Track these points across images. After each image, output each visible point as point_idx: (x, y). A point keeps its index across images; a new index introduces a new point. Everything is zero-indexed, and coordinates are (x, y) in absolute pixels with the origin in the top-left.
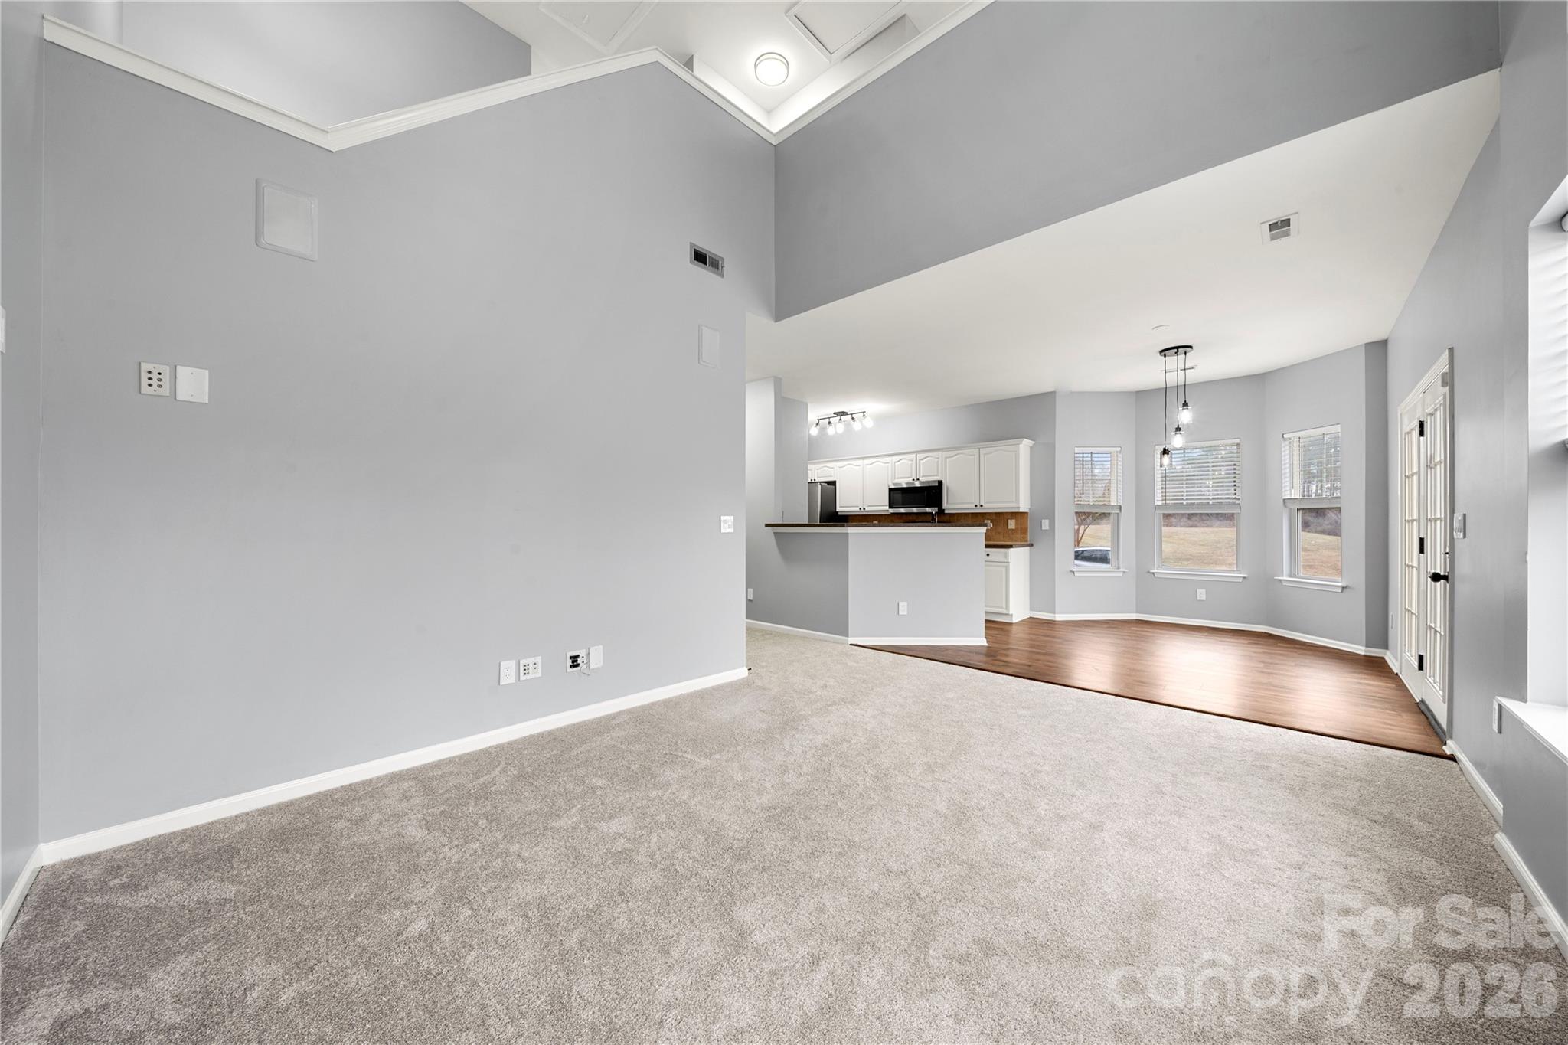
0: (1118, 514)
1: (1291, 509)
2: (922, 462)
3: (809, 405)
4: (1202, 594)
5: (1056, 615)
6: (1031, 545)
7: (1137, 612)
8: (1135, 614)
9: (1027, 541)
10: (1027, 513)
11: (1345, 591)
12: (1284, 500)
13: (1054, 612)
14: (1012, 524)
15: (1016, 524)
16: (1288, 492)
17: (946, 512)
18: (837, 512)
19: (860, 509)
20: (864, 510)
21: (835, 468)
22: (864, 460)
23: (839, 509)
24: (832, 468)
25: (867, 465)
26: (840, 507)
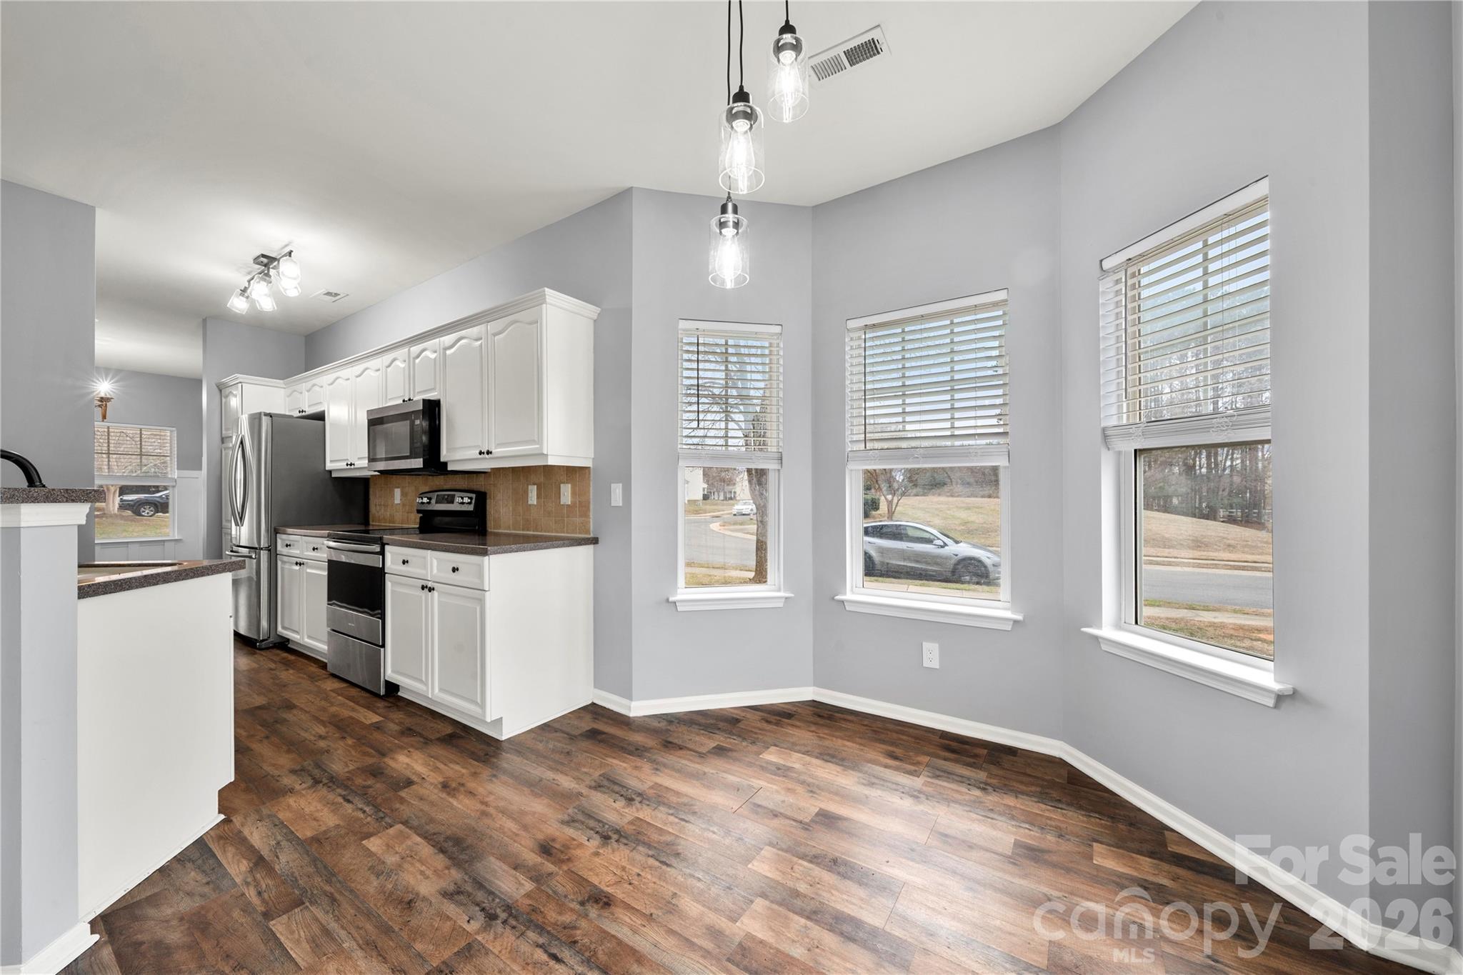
0: (779, 470)
1: (1119, 453)
2: (417, 361)
3: (97, 209)
4: (931, 655)
5: (634, 704)
6: (595, 541)
7: (816, 684)
8: (811, 689)
9: (588, 532)
10: (588, 468)
11: (1285, 705)
12: (1104, 429)
13: (629, 696)
14: (567, 494)
15: (574, 493)
16: (1114, 410)
17: (450, 468)
18: (330, 472)
19: (347, 465)
20: (352, 467)
21: (324, 387)
22: (354, 368)
23: (329, 466)
24: (322, 387)
25: (357, 377)
26: (331, 461)
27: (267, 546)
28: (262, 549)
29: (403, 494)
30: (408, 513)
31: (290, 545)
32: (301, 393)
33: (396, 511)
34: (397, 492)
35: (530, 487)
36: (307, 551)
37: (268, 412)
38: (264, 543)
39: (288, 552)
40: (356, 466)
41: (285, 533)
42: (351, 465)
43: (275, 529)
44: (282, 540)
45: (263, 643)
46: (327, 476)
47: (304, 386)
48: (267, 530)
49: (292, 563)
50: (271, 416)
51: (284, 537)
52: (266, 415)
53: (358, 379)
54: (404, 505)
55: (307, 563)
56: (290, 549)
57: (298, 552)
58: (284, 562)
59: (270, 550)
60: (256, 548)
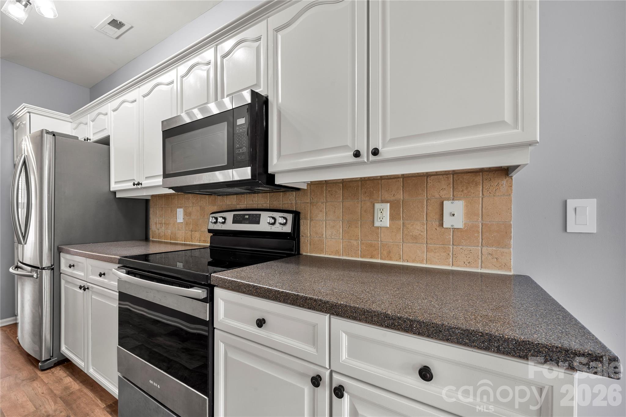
15: (471, 214)
18: (114, 193)
19: (134, 184)
20: (139, 186)
21: (109, 114)
22: (141, 88)
23: (114, 187)
24: (106, 114)
25: (144, 96)
26: (116, 182)
27: (50, 265)
28: (43, 269)
29: (186, 214)
30: (192, 231)
31: (73, 266)
32: (86, 124)
33: (179, 229)
34: (180, 212)
35: (378, 206)
36: (93, 274)
37: (50, 131)
38: (46, 263)
39: (72, 273)
40: (143, 186)
41: (68, 252)
42: (138, 184)
43: (58, 248)
44: (66, 259)
45: (46, 363)
46: (112, 196)
47: (88, 117)
48: (50, 249)
49: (75, 285)
50: (54, 135)
51: (68, 256)
52: (48, 132)
53: (146, 99)
54: (187, 224)
55: (92, 287)
56: (74, 270)
57: (83, 274)
58: (67, 282)
59: (53, 269)
60: (38, 268)
